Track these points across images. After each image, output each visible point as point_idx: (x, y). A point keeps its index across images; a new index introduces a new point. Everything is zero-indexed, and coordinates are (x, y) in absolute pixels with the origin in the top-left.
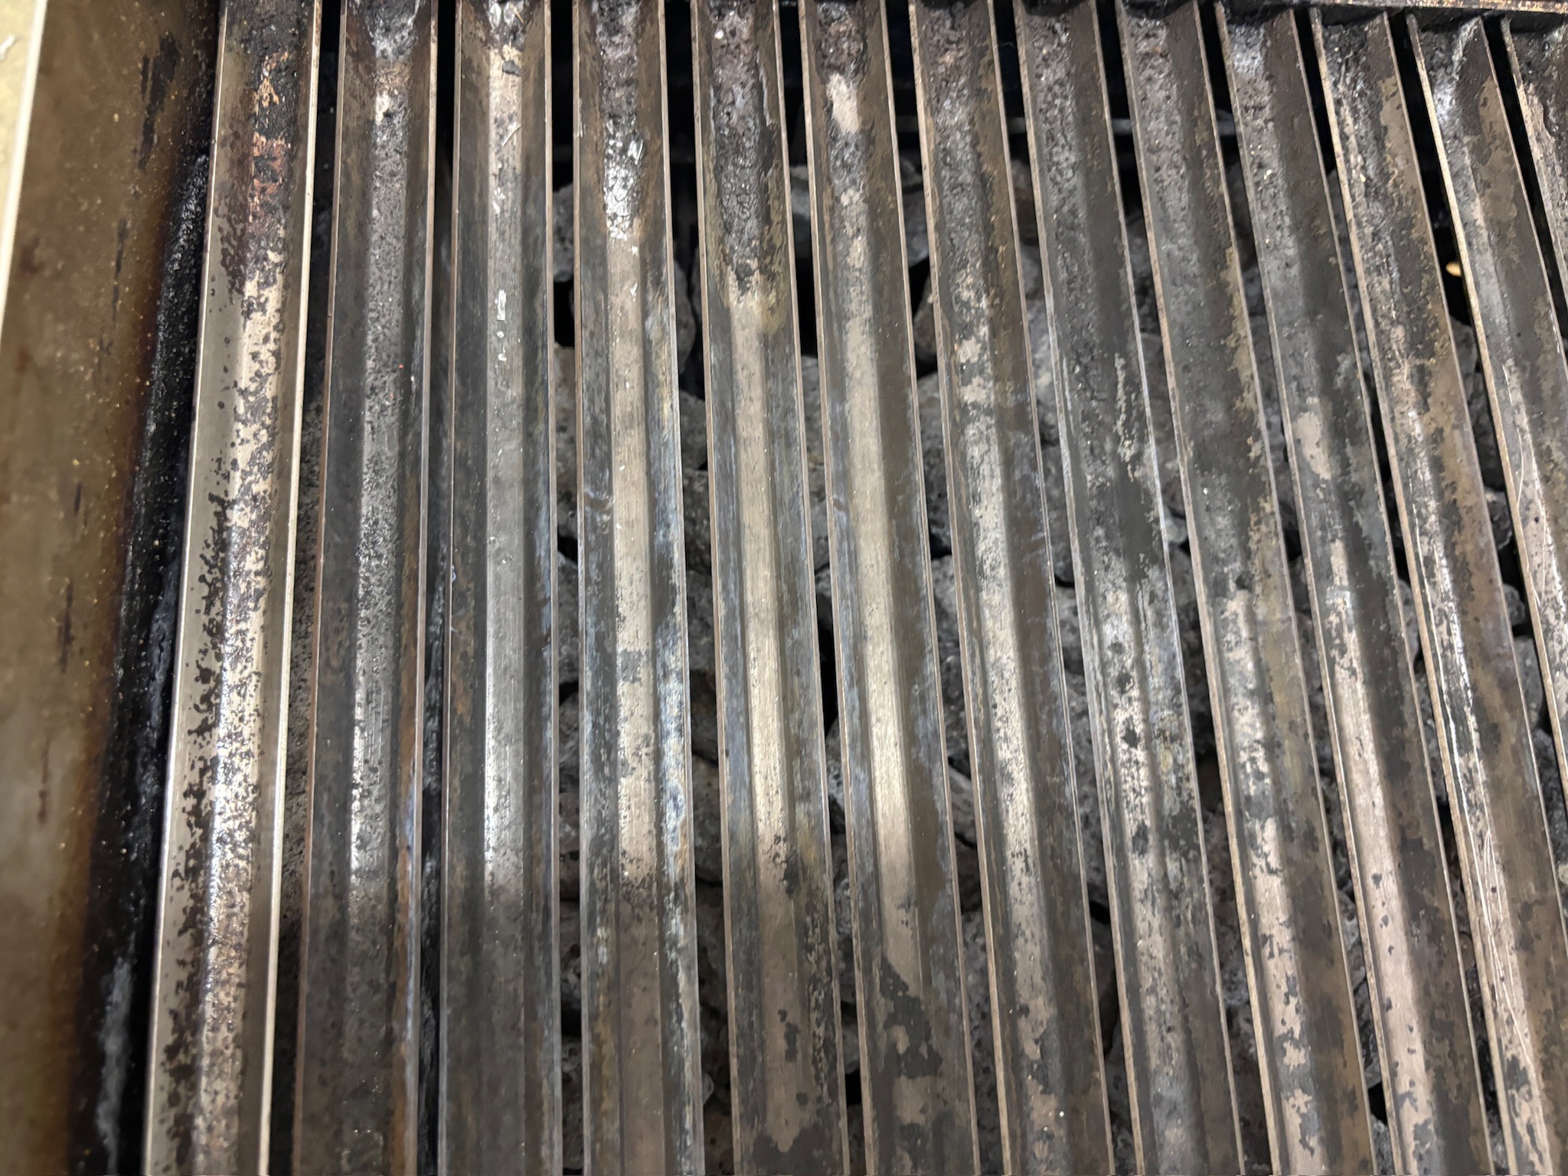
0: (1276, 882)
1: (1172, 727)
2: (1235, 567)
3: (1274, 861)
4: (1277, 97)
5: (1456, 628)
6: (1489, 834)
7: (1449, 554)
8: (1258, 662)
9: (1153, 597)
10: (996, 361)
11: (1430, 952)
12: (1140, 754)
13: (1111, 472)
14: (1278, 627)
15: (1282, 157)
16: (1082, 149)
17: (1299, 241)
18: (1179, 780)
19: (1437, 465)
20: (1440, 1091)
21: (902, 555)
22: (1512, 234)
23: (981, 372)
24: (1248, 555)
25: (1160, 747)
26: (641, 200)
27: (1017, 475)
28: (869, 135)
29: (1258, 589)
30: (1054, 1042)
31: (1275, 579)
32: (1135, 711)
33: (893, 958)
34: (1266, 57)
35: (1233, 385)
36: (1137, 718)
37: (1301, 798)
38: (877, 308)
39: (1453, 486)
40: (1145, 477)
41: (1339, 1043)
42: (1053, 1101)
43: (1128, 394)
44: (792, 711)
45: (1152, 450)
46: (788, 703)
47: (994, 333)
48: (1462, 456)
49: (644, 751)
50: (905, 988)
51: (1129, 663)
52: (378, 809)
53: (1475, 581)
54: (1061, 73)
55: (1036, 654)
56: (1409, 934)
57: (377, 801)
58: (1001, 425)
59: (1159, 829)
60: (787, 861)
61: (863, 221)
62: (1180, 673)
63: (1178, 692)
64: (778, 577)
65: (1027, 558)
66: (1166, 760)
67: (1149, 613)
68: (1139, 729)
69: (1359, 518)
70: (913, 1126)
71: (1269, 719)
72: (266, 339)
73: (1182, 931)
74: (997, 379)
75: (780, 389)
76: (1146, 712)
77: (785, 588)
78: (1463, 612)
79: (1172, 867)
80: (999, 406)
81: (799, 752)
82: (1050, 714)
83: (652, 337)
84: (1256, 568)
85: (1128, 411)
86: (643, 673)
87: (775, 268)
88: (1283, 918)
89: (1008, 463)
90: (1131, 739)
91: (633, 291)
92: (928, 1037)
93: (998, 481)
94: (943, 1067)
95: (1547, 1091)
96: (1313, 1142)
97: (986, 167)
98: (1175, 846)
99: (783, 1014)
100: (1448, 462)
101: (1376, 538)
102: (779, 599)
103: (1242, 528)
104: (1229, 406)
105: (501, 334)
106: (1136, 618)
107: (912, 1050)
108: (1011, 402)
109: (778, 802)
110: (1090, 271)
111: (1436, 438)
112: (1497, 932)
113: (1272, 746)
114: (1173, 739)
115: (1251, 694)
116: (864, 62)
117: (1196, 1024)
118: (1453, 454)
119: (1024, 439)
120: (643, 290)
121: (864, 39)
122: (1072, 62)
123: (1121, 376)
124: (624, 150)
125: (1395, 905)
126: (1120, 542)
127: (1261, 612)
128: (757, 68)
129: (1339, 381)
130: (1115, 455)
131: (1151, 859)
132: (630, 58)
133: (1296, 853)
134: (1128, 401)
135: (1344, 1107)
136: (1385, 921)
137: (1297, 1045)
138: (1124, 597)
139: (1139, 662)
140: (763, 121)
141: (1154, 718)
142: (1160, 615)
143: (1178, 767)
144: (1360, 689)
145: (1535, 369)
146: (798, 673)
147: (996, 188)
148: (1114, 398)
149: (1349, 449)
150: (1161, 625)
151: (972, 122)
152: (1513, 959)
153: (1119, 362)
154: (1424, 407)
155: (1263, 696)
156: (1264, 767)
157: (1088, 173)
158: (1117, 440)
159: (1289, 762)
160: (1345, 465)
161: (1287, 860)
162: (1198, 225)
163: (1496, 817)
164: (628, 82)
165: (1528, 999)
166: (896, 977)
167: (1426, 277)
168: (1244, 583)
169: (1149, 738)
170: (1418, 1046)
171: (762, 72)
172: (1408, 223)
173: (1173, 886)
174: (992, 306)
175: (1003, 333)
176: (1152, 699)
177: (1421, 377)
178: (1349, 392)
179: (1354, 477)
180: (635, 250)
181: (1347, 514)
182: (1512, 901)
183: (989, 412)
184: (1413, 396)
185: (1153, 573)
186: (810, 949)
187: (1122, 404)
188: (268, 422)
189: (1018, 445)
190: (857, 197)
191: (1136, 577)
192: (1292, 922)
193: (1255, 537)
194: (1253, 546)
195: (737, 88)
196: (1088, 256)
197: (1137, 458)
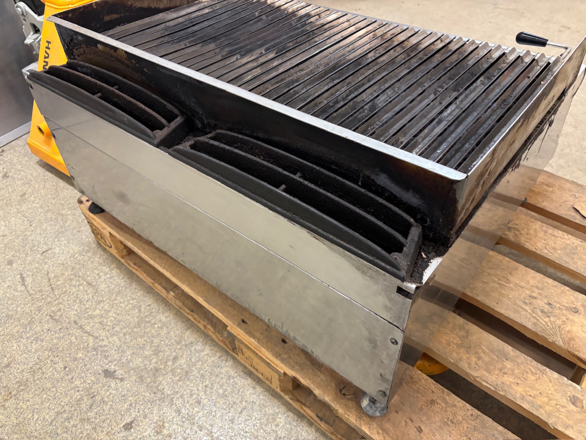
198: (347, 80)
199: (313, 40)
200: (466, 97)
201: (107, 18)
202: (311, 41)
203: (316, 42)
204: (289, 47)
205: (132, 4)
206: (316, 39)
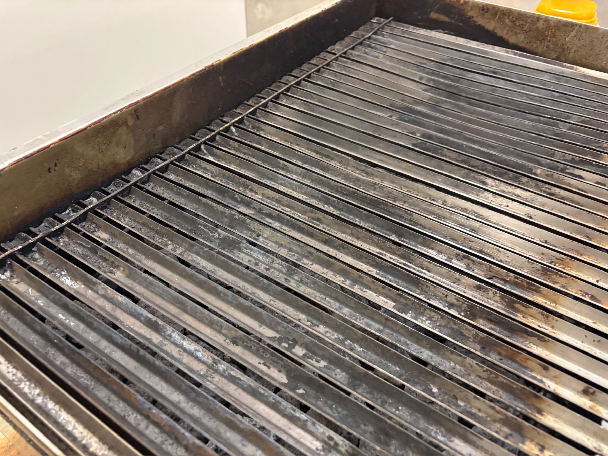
0: (314, 265)
1: (271, 260)
2: (254, 235)
3: (311, 263)
4: (182, 177)
5: (297, 213)
6: (335, 231)
7: (284, 206)
8: (274, 242)
9: (245, 248)
10: (177, 244)
11: (346, 250)
12: (272, 270)
13: (218, 241)
14: (270, 234)
15: (193, 183)
16: (156, 207)
17: (210, 190)
18: (281, 265)
19: (268, 198)
20: (371, 265)
21: (194, 281)
22: (241, 164)
23: (177, 248)
24: (254, 231)
25: (273, 265)
26: (74, 278)
27: (201, 253)
28: (112, 235)
29: (261, 234)
30: (310, 319)
31: (262, 229)
32: (263, 266)
33: (269, 335)
34: (174, 174)
35: (223, 213)
36: (265, 266)
37: (302, 250)
38: (144, 255)
39: (273, 198)
40: (224, 235)
41: (349, 272)
42: (321, 326)
43: (206, 228)
44: (203, 320)
45: (220, 231)
46: (201, 320)
47: (172, 241)
48: (269, 193)
49: (181, 353)
50: (276, 337)
51: (254, 261)
52: (135, 415)
53: (291, 205)
54: (139, 201)
55: (237, 272)
56: (341, 252)
57: (133, 414)
58: (189, 251)
59: (288, 276)
60: (231, 342)
61: (126, 247)
62: (262, 252)
63: (265, 254)
64: (175, 305)
65: (218, 262)
66: (276, 266)
67: (248, 251)
68: (267, 267)
69: (264, 212)
70: (304, 355)
71: (285, 247)
72: (8, 368)
73: (309, 284)
74: (181, 246)
75: (140, 279)
76: (265, 264)
77: (178, 305)
78: (295, 211)
79: (296, 278)
80: (186, 249)
81: (212, 323)
82: (249, 276)
83: (103, 293)
84: (257, 232)
85: (210, 230)
86: (166, 342)
87: (117, 264)
88: (322, 268)
89: (198, 254)
90: (267, 269)
91: (90, 291)
92: (289, 340)
93: (199, 258)
94: (297, 339)
95: (386, 251)
96: (365, 290)
97: (141, 222)
98: (292, 275)
99: (260, 363)
100: (269, 196)
101: (270, 211)
102: (179, 308)
103: (248, 229)
104: (226, 217)
105: (67, 321)
106: (247, 254)
107: (289, 344)
108: (187, 246)
109: (218, 335)
110: (179, 221)
111: (263, 195)
112: (353, 241)
113: (290, 250)
114: (273, 261)
115: (279, 247)
116: (98, 227)
117: (327, 292)
118: (268, 194)
119: (196, 247)
120: (92, 290)
121: (94, 223)
122: (139, 198)
123: (202, 227)
124: (61, 275)
125: (335, 251)
126: (232, 248)
127: (266, 236)
128: (76, 242)
129: (239, 199)
130: (215, 238)
131: (292, 281)
132: (45, 261)
133: (312, 258)
134: (208, 229)
135: (361, 280)
136: (336, 254)
137: (346, 281)
138: (242, 254)
139: (255, 259)
140: (88, 248)
141: (267, 263)
142: (250, 249)
143: (278, 264)
144: (294, 232)
145: (266, 176)
146: (197, 312)
147: (147, 222)
148: (205, 232)
149: (252, 206)
150: (252, 250)
151: (131, 219)
152: (359, 242)
153: (199, 226)
154: (257, 193)
155: (281, 245)
156: (293, 254)
157: (161, 209)
158: (213, 236)
159: (295, 248)
160: (254, 208)
161: (312, 261)
162: (190, 201)
163: (333, 229)
164: (49, 265)
165: (368, 244)
166: (272, 337)
167: (235, 178)
168: (258, 236)
169: (270, 266)
170: (362, 264)
171: (78, 242)
172: (224, 175)
173: (299, 280)
174: (167, 238)
175: (173, 239)
176: (263, 261)
177: (251, 190)
178: (242, 199)
179: (257, 208)
180: (83, 286)
181: (262, 213)
182: (349, 235)
183: (185, 251)
184: (253, 194)
185: (241, 245)
186: (251, 347)
187: (207, 231)
188: (25, 380)
189: (196, 249)
190: (121, 245)
191: (240, 249)
192: (324, 267)
193: (252, 228)
194: (253, 229)
195: (76, 248)
196: (176, 219)
197: (219, 234)
198: (320, 215)
199: (482, 178)
200: (254, 393)
201: (434, 15)
202: (473, 174)
203: (484, 183)
204: (445, 156)
205: (473, 17)
206: (489, 181)
